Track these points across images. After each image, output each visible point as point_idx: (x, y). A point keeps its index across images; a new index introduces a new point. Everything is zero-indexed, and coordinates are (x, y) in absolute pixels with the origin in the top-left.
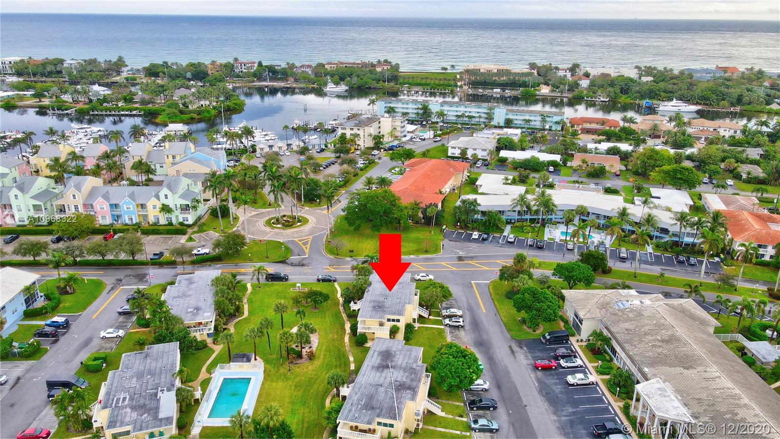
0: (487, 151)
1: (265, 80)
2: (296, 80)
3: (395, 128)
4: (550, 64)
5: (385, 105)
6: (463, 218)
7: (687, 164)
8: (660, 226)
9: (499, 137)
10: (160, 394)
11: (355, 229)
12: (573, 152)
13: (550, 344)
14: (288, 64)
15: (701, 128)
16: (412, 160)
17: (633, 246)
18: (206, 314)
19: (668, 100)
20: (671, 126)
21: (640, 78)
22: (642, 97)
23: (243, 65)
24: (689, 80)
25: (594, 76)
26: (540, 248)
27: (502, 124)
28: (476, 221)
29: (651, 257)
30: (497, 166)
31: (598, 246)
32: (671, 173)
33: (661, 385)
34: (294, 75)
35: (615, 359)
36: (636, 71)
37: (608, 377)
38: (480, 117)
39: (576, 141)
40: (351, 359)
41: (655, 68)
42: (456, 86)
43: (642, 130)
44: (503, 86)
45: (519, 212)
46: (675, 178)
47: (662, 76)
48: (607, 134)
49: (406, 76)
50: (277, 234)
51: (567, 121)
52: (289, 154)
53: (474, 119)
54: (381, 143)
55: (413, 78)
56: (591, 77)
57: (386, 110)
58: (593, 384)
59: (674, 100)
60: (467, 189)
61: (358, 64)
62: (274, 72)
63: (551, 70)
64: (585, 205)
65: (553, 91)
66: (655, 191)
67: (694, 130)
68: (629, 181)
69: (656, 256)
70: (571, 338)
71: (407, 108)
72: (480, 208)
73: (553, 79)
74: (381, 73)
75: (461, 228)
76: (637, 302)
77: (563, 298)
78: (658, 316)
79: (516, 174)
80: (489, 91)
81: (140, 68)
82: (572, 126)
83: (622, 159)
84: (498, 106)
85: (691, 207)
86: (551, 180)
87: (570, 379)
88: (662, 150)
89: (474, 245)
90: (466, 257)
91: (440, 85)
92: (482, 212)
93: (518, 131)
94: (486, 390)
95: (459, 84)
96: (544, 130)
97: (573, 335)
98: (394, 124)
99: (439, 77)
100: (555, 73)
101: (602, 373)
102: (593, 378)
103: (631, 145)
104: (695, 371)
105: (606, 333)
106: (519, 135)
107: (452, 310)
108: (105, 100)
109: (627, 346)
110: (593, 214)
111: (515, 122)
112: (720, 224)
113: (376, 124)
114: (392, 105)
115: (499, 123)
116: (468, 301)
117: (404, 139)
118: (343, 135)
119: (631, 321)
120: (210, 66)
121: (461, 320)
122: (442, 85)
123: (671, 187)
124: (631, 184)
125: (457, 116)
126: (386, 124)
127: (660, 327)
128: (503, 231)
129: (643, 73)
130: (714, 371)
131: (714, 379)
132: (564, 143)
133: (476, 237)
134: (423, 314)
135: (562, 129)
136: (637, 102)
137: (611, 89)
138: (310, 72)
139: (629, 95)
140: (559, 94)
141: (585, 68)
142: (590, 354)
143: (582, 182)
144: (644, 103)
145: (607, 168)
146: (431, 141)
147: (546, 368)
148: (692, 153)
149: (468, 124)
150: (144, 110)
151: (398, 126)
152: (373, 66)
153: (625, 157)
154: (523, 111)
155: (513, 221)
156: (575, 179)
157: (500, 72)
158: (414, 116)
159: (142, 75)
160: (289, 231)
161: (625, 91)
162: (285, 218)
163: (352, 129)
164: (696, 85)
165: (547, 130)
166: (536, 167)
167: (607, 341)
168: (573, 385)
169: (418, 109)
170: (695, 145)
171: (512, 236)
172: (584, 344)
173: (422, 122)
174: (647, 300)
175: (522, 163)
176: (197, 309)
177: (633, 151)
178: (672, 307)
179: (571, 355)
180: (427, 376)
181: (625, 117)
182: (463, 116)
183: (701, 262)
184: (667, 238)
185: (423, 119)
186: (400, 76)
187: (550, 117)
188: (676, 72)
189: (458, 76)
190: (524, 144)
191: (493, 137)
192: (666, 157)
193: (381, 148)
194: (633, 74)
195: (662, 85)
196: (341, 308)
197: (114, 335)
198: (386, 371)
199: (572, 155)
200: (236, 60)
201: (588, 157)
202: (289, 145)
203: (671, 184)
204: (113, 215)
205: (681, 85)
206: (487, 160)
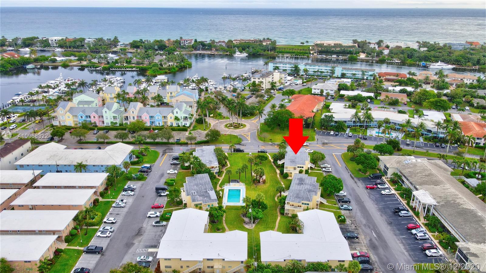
0: (334, 91)
1: (199, 50)
2: (217, 50)
3: (281, 78)
4: (366, 40)
5: (273, 65)
6: (326, 124)
7: (444, 98)
8: (427, 129)
9: (339, 83)
10: (208, 192)
11: (271, 129)
12: (381, 92)
13: (373, 179)
14: (211, 40)
15: (454, 79)
16: (294, 96)
17: (412, 138)
18: (215, 163)
19: (436, 62)
20: (435, 78)
21: (419, 48)
22: (420, 60)
23: (186, 41)
24: (449, 50)
25: (392, 47)
26: (365, 139)
27: (340, 76)
28: (332, 126)
29: (422, 144)
30: (339, 99)
31: (395, 138)
32: (435, 103)
33: (424, 192)
34: (215, 47)
35: (404, 185)
36: (417, 44)
37: (400, 192)
38: (327, 72)
39: (382, 86)
40: (282, 183)
41: (429, 43)
42: (310, 53)
43: (420, 80)
44: (338, 53)
45: (354, 122)
46: (437, 105)
47: (433, 48)
48: (400, 82)
49: (281, 48)
50: (232, 131)
51: (377, 75)
52: (226, 92)
53: (323, 73)
54: (275, 86)
55: (285, 49)
56: (390, 48)
57: (274, 68)
58: (393, 194)
59: (439, 62)
60: (324, 110)
61: (252, 40)
62: (203, 45)
63: (366, 44)
64: (389, 118)
65: (367, 56)
66: (425, 112)
67: (449, 80)
68: (411, 107)
69: (424, 143)
70: (382, 177)
71: (286, 67)
72: (334, 119)
73: (367, 50)
74: (266, 46)
75: (324, 129)
76: (414, 161)
77: (378, 160)
78: (424, 166)
79: (350, 103)
80: (329, 56)
81: (128, 43)
82: (380, 77)
83: (408, 96)
84: (337, 66)
85: (445, 120)
86: (369, 106)
87: (383, 192)
88: (430, 91)
89: (332, 138)
90: (328, 143)
91: (300, 53)
92: (335, 121)
93: (350, 80)
94: (345, 196)
95: (312, 52)
96: (363, 79)
97: (384, 176)
98: (281, 76)
99: (300, 48)
100: (369, 46)
101: (397, 190)
102: (393, 192)
103: (413, 88)
104: (439, 186)
105: (399, 174)
106: (350, 82)
107: (325, 165)
108: (116, 62)
109: (409, 178)
110: (393, 123)
111: (347, 75)
112: (457, 127)
113: (271, 76)
114: (277, 65)
115: (338, 76)
116: (332, 162)
117: (286, 84)
118: (254, 82)
119: (411, 168)
120: (167, 42)
121: (330, 169)
122: (302, 53)
123: (434, 110)
124: (412, 109)
125: (314, 71)
126: (276, 76)
127: (424, 170)
128: (346, 131)
129: (422, 45)
130: (448, 186)
131: (447, 189)
132: (375, 87)
133: (333, 134)
134: (312, 166)
135: (374, 79)
136: (417, 63)
137: (402, 55)
138: (224, 45)
139: (412, 59)
140: (371, 59)
141: (387, 42)
142: (392, 183)
143: (386, 108)
144: (421, 63)
145: (400, 101)
146: (301, 85)
147: (371, 188)
148: (447, 92)
149: (320, 76)
150: (139, 68)
151: (283, 77)
152: (261, 41)
153: (409, 94)
154: (351, 69)
155: (350, 126)
156: (383, 106)
157: (336, 45)
158: (290, 71)
159: (129, 47)
160: (238, 130)
161: (410, 56)
162: (234, 124)
163: (259, 79)
164: (453, 53)
165: (365, 79)
166: (361, 100)
167: (400, 177)
168: (384, 195)
169: (292, 67)
170: (450, 88)
171: (350, 133)
172: (389, 179)
173: (294, 74)
174: (419, 160)
175: (353, 97)
176: (211, 161)
177: (414, 91)
178: (431, 163)
179: (383, 183)
180: (320, 189)
181: (410, 72)
182: (318, 71)
183: (447, 146)
184: (431, 135)
185: (294, 73)
186: (277, 48)
187: (367, 72)
188: (441, 45)
189: (311, 48)
190: (353, 87)
191: (336, 83)
192: (432, 94)
193: (275, 89)
194: (415, 46)
195: (432, 53)
196: (273, 164)
197: (173, 172)
198: (302, 185)
199: (380, 93)
200: (181, 38)
201: (389, 94)
202: (225, 87)
203: (434, 109)
204: (150, 122)
205: (444, 53)
206: (333, 96)
